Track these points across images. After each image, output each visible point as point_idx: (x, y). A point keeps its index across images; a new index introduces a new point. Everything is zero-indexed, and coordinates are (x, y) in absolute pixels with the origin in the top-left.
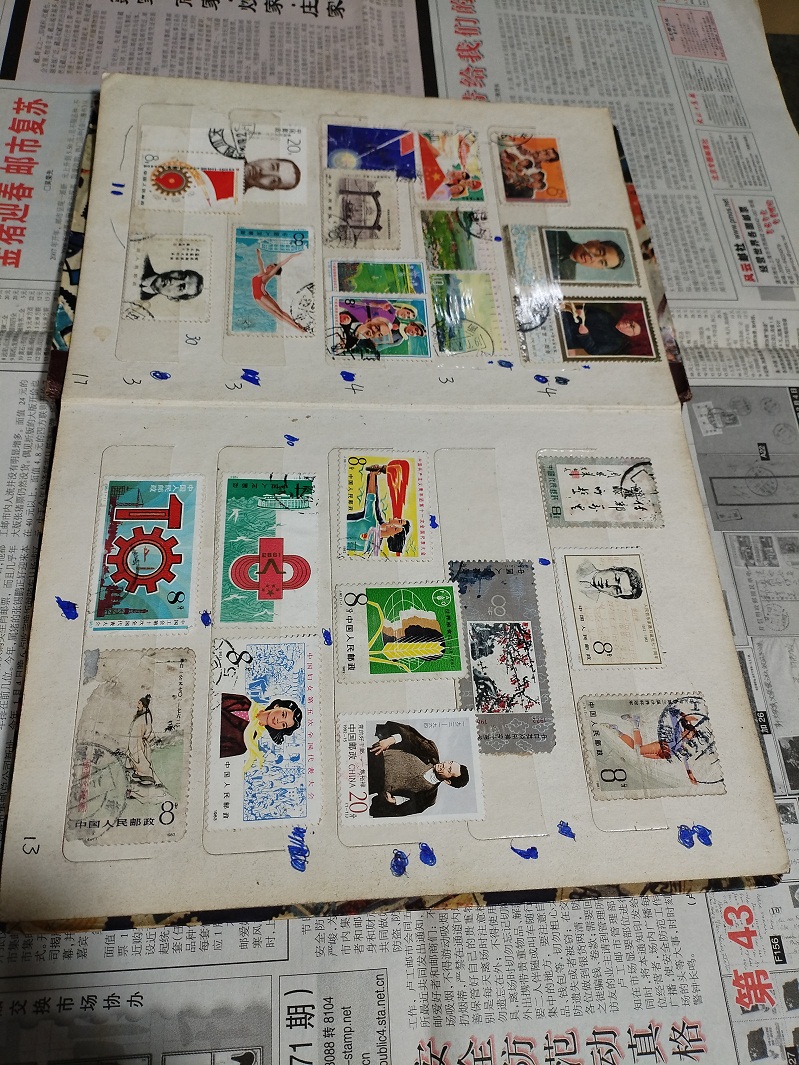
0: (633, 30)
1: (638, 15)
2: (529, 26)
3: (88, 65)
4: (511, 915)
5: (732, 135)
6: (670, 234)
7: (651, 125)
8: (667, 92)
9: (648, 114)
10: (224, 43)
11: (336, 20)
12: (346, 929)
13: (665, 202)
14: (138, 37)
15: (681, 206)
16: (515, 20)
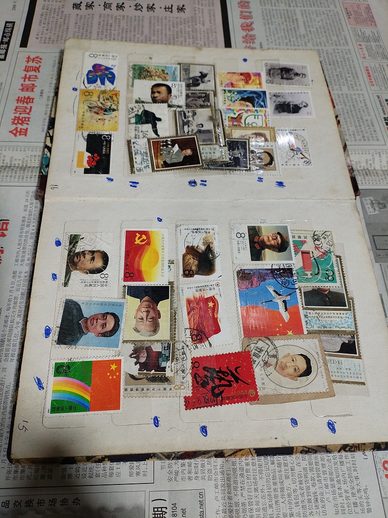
0: (330, 14)
1: (332, 7)
2: (277, 14)
3: (61, 40)
4: (270, 463)
5: (381, 64)
6: (350, 113)
7: (339, 60)
8: (347, 44)
9: (338, 54)
10: (127, 27)
11: (182, 14)
12: (183, 468)
13: (347, 97)
14: (86, 25)
15: (355, 99)
16: (270, 11)
